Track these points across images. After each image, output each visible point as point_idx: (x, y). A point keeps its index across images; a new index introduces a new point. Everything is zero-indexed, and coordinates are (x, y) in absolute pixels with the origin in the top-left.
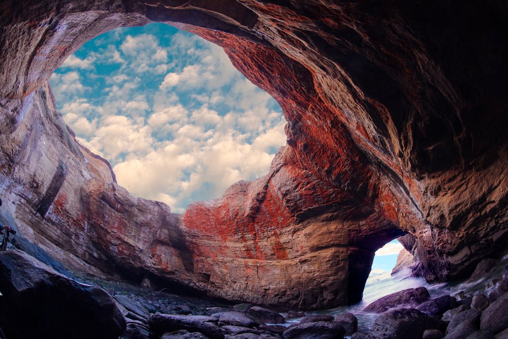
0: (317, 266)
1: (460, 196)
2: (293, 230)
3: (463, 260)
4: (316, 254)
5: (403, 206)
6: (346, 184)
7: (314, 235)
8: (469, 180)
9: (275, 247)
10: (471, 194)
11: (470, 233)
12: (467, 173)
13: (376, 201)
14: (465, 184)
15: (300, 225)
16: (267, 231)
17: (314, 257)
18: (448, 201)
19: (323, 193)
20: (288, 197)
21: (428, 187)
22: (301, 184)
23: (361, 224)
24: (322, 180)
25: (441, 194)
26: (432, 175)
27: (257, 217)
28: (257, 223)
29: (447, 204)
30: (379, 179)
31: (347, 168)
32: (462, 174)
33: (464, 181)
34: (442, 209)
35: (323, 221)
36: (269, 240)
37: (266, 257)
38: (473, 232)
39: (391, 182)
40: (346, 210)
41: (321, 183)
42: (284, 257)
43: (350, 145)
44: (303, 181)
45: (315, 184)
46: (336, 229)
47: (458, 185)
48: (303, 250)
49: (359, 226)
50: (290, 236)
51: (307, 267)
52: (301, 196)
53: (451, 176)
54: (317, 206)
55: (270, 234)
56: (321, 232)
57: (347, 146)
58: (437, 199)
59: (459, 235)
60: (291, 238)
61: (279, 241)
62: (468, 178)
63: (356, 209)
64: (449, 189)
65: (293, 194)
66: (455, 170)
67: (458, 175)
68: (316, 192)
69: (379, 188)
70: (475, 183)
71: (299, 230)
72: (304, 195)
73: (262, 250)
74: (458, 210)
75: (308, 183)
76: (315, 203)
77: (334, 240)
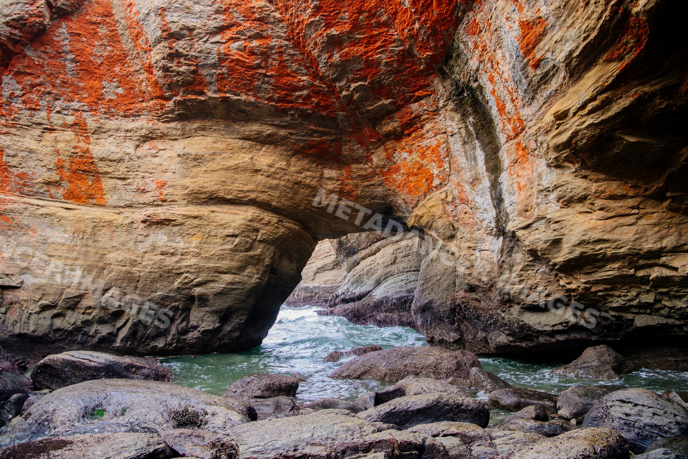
0: (195, 241)
1: (614, 229)
2: (144, 132)
3: (555, 328)
4: (204, 210)
5: (459, 184)
6: (353, 86)
7: (212, 165)
8: (646, 214)
9: (67, 165)
10: (637, 236)
11: (593, 289)
12: (649, 203)
13: (389, 144)
14: (635, 216)
15: (173, 125)
16: (49, 109)
17: (195, 217)
18: (586, 226)
19: (281, 76)
20: (180, 45)
21: (562, 185)
22: (234, 29)
23: (326, 176)
24: (297, 45)
25: (579, 207)
26: (584, 172)
27: (25, 56)
28: (18, 74)
29: (583, 228)
30: (436, 112)
31: (384, 58)
32: (639, 199)
33: (636, 211)
34: (565, 231)
35: (246, 138)
36: (48, 136)
37: (25, 185)
38: (600, 291)
39: (463, 131)
40: (311, 135)
41: (292, 52)
42: (91, 197)
43: (443, 25)
44: (248, 24)
45: (272, 48)
46: (270, 166)
47: (623, 211)
48: (165, 192)
49: (321, 177)
50: (129, 147)
51: (165, 238)
52: (223, 58)
53: (619, 192)
54: (252, 99)
55: (57, 119)
56: (232, 163)
57: (436, 22)
58: (565, 211)
59: (569, 283)
60: (131, 150)
61: (88, 151)
62: (645, 211)
63: (332, 141)
64: (601, 209)
65: (199, 45)
66: (631, 187)
67: (632, 197)
68: (266, 67)
69: (422, 127)
70: (655, 225)
71: (163, 136)
72: (232, 61)
73: (14, 162)
74: (598, 247)
75: (258, 36)
76: (250, 90)
77: (259, 192)
